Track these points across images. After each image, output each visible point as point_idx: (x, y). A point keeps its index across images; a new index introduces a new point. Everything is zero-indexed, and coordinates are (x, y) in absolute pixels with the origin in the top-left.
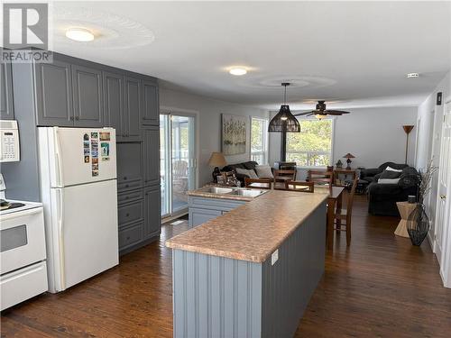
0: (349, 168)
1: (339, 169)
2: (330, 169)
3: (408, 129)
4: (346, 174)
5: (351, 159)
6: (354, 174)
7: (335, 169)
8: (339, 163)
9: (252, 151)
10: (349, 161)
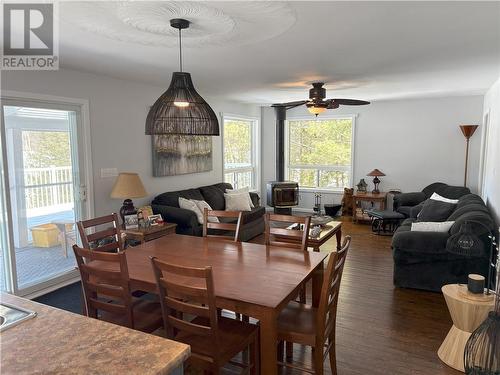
0: (376, 192)
1: (361, 194)
2: (349, 193)
3: (469, 131)
4: (372, 201)
5: (379, 178)
6: (385, 200)
7: (355, 194)
8: (362, 184)
9: (227, 166)
10: (376, 181)
